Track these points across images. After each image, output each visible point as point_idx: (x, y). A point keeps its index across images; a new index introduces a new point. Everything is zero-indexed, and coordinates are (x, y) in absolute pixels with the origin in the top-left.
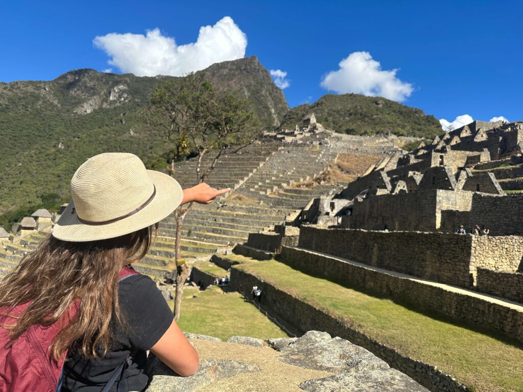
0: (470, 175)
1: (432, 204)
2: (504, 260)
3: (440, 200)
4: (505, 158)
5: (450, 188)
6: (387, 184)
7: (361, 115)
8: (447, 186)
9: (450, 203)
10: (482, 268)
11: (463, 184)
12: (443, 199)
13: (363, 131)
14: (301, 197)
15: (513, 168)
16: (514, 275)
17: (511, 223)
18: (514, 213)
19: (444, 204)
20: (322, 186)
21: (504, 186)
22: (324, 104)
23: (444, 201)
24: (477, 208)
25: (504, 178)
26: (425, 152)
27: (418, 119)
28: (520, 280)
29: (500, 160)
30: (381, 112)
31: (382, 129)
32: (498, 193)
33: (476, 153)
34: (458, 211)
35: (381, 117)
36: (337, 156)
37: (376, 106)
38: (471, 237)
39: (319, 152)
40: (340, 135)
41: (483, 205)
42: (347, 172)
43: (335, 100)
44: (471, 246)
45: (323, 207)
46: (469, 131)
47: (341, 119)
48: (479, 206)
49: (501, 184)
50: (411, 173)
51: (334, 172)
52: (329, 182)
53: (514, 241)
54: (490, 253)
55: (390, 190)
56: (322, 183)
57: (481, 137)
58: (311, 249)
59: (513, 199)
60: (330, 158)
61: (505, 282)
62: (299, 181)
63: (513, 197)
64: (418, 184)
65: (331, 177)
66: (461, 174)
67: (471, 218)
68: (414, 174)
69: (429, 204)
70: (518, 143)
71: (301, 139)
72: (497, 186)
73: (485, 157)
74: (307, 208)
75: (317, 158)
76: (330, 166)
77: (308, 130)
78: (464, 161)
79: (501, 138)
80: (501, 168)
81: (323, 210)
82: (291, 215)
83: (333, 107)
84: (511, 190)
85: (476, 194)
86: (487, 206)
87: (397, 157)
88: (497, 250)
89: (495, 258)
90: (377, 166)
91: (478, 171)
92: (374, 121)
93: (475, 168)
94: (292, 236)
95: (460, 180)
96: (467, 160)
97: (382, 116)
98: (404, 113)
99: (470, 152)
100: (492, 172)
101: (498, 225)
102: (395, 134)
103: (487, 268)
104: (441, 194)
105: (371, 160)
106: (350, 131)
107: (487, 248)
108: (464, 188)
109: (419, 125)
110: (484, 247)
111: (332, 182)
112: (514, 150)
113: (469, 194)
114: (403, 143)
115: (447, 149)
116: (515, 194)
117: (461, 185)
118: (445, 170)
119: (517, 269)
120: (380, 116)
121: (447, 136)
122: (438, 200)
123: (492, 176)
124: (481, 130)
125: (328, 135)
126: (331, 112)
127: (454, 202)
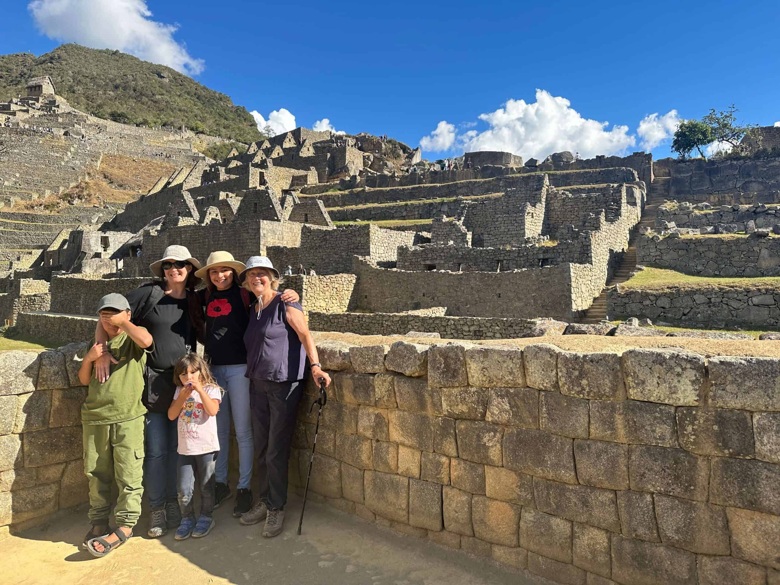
0: (297, 201)
1: (255, 238)
2: (334, 301)
3: (264, 234)
4: (334, 181)
5: (276, 218)
6: (192, 210)
7: (135, 90)
8: (272, 216)
9: (277, 238)
10: (314, 312)
11: (289, 213)
12: (268, 232)
13: (140, 120)
14: (37, 228)
15: (342, 194)
16: (344, 315)
17: (341, 260)
18: (343, 249)
19: (269, 239)
20: (76, 207)
21: (334, 216)
22: (64, 60)
23: (269, 234)
24: (306, 244)
25: (333, 207)
26: (239, 163)
27: (224, 110)
28: (349, 320)
29: (328, 184)
30: (169, 92)
31: (172, 119)
32: (328, 225)
33: (302, 173)
34: (286, 247)
35: (169, 99)
36: (101, 158)
37: (159, 79)
38: (302, 278)
39: (66, 149)
40: (101, 122)
41: (312, 241)
42: (121, 186)
43: (85, 57)
44: (302, 287)
45: (89, 245)
46: (293, 141)
47: (100, 92)
48: (308, 241)
49: (331, 213)
50: (222, 195)
51: (96, 184)
52: (89, 201)
53: (343, 279)
54: (321, 294)
55: (198, 219)
56: (76, 202)
57: (307, 152)
58: (78, 313)
59: (342, 233)
60: (88, 159)
61: (335, 324)
62: (30, 199)
63: (342, 231)
64: (235, 212)
65: (92, 192)
66: (287, 200)
67: (300, 256)
68: (227, 195)
69: (251, 239)
70: (346, 163)
71: (25, 121)
72: (326, 216)
73: (313, 178)
74: (55, 246)
75: (62, 159)
76: (89, 174)
77: (38, 105)
78: (290, 182)
79: (329, 155)
80: (330, 193)
81: (90, 249)
82: (23, 260)
83: (84, 70)
84: (339, 221)
85: (305, 226)
86: (316, 242)
87: (200, 168)
88: (328, 291)
89: (326, 300)
90: (171, 180)
91: (305, 195)
92: (157, 105)
93: (301, 192)
94: (35, 295)
95: (286, 208)
96: (292, 181)
97: (170, 97)
98: (204, 99)
99: (296, 171)
100: (320, 198)
101: (328, 263)
102: (192, 129)
103: (319, 311)
104: (265, 225)
105: (158, 169)
106: (119, 115)
107: (318, 289)
108: (290, 219)
109: (226, 119)
110: (315, 288)
111: (95, 201)
112: (342, 172)
113: (297, 227)
114: (204, 146)
115: (268, 164)
116: (344, 226)
117: (287, 214)
118: (269, 194)
119: (346, 309)
120: (166, 97)
121: (267, 144)
122: (262, 234)
123: (321, 203)
124: (307, 141)
125: (81, 120)
126: (80, 77)
127: (280, 236)
